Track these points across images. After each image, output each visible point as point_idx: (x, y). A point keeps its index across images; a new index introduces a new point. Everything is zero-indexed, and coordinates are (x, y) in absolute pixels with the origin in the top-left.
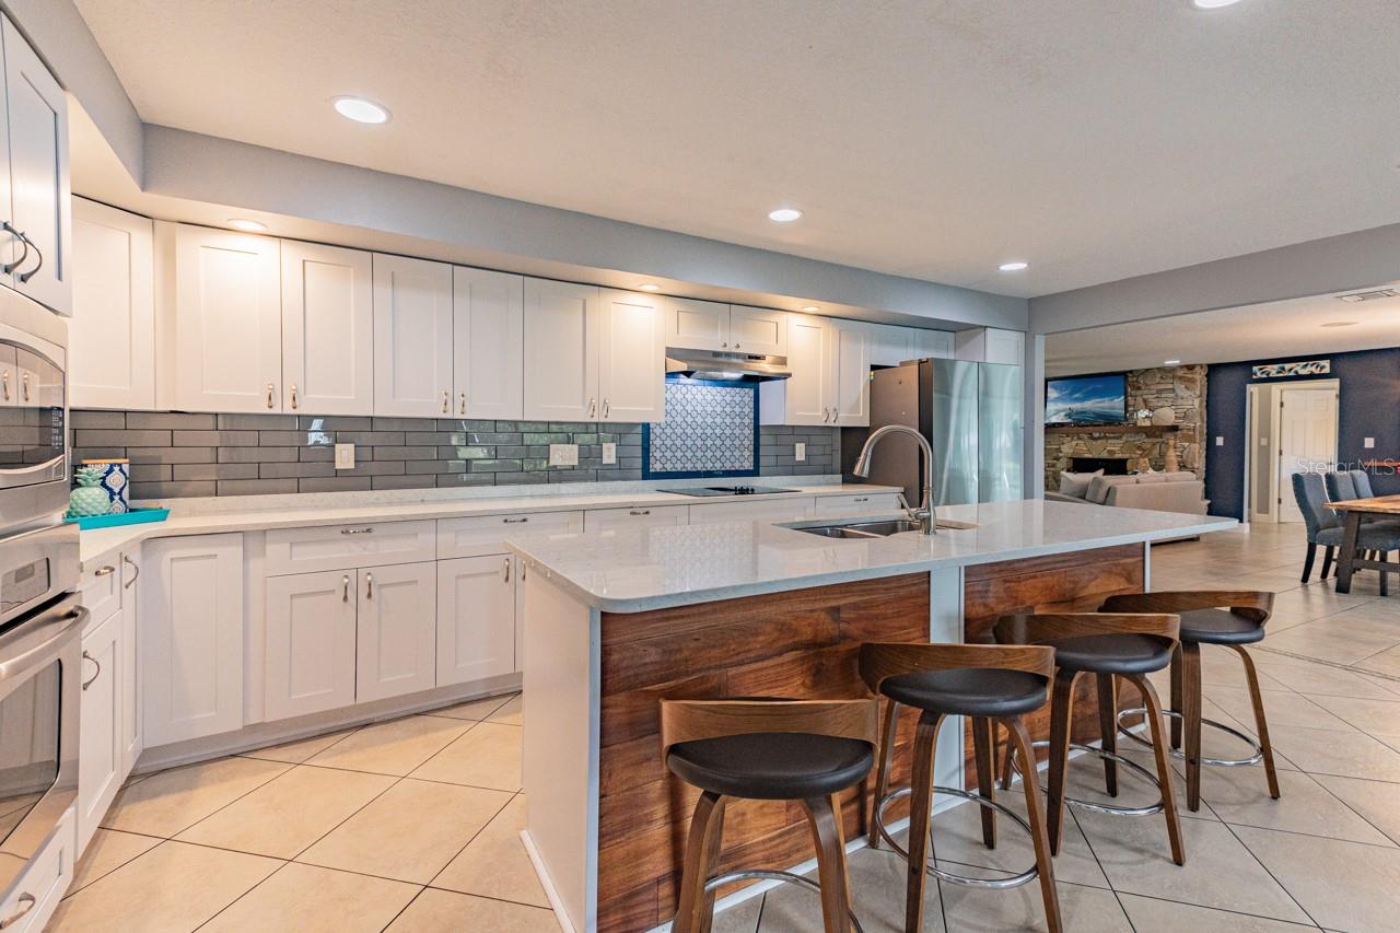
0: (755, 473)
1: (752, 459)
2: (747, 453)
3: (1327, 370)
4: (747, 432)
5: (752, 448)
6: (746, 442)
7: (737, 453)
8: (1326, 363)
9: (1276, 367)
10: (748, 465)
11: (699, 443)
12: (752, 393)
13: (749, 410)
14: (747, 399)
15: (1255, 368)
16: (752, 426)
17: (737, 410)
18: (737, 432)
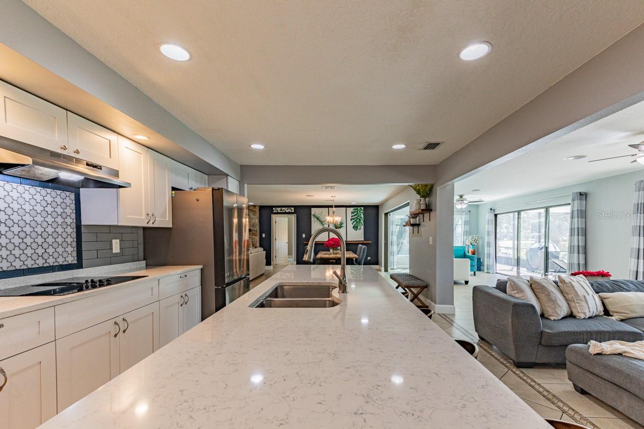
0: (79, 265)
1: (75, 254)
2: (69, 249)
3: (293, 211)
4: (69, 230)
5: (74, 244)
6: (69, 240)
7: (60, 250)
8: (293, 209)
9: (280, 208)
10: (72, 259)
11: (17, 241)
12: (73, 196)
13: (70, 210)
14: (68, 201)
15: (274, 209)
16: (74, 225)
17: (59, 210)
18: (60, 230)
